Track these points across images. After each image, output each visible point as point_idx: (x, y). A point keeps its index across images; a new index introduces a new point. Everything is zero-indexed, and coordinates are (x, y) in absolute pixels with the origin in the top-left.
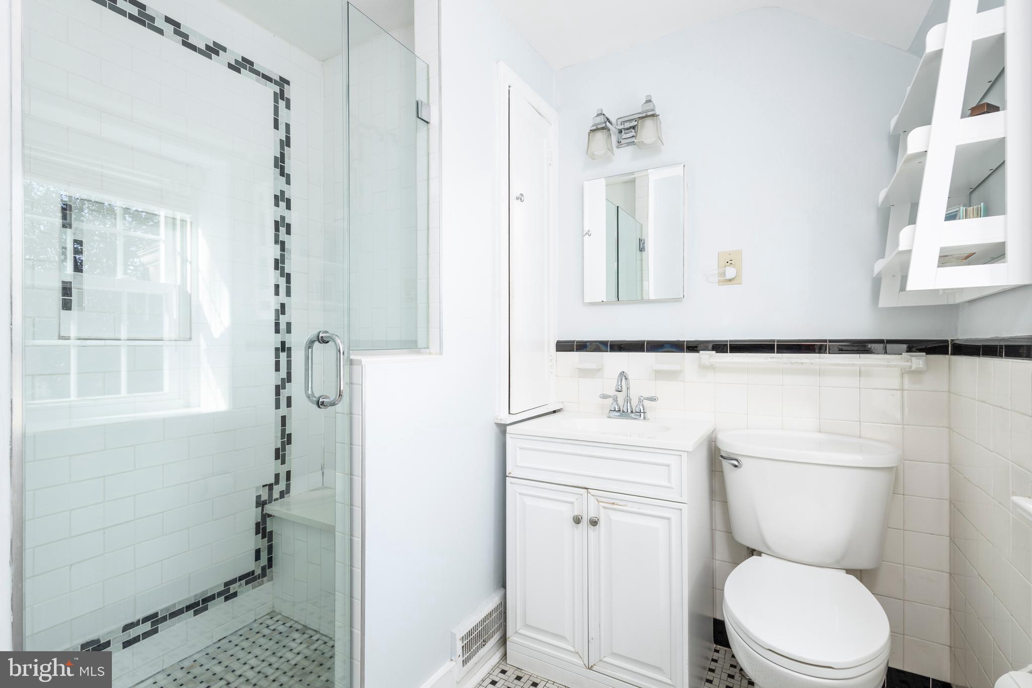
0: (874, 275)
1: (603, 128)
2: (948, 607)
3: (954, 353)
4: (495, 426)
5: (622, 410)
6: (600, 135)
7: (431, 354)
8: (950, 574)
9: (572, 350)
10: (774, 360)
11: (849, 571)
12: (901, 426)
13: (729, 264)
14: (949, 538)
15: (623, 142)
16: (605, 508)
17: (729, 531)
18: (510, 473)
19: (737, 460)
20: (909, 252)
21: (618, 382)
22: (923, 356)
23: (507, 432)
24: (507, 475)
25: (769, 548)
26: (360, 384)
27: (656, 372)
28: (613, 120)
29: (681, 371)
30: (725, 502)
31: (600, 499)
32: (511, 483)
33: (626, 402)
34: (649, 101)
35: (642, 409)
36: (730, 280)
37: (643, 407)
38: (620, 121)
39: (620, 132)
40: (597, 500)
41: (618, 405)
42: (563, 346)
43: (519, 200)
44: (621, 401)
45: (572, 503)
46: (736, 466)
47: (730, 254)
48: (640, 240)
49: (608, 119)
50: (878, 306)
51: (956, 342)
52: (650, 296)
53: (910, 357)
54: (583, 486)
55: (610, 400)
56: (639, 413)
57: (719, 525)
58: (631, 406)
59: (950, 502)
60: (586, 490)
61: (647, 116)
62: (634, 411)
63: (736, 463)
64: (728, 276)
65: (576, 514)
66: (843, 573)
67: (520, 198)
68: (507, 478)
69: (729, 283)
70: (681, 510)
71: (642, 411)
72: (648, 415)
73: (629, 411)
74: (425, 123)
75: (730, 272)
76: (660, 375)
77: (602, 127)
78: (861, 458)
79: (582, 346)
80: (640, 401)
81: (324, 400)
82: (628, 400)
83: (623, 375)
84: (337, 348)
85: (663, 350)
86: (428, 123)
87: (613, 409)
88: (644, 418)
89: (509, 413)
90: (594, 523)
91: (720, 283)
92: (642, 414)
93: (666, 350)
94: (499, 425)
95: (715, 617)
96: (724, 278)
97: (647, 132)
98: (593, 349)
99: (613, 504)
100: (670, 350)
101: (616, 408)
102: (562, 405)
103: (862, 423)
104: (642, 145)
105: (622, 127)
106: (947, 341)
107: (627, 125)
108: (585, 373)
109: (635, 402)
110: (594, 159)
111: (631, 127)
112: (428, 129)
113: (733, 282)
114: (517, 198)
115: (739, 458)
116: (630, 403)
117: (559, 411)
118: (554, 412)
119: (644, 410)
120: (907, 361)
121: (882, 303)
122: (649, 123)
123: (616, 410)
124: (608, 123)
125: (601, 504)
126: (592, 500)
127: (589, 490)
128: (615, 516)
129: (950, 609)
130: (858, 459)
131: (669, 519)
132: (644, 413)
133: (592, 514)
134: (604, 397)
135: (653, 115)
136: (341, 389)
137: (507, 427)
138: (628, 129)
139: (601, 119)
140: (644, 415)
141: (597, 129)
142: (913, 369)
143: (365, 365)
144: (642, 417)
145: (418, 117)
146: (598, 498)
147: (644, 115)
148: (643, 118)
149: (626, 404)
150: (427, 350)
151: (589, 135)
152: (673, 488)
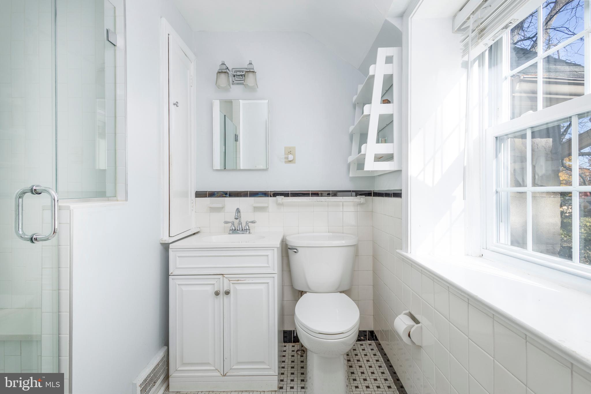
0: (348, 163)
1: (225, 72)
2: (372, 299)
3: (374, 196)
4: (160, 245)
5: (236, 229)
6: (223, 76)
7: (117, 200)
8: (373, 286)
9: (206, 197)
10: (310, 200)
11: (341, 292)
12: (357, 227)
13: (289, 153)
14: (372, 271)
15: (235, 82)
16: (233, 283)
17: (292, 286)
18: (172, 273)
19: (296, 249)
20: (365, 155)
21: (236, 214)
22: (364, 197)
23: (170, 248)
24: (170, 274)
25: (310, 289)
26: (68, 224)
27: (254, 207)
28: (230, 68)
29: (268, 207)
30: (290, 271)
31: (230, 279)
32: (172, 279)
33: (239, 225)
34: (251, 64)
35: (248, 228)
36: (290, 161)
37: (248, 227)
38: (234, 70)
39: (234, 76)
40: (229, 280)
41: (234, 226)
42: (199, 194)
43: (175, 105)
44: (236, 224)
45: (214, 284)
46: (296, 252)
47: (290, 148)
48: (236, 135)
49: (227, 68)
50: (349, 175)
51: (374, 191)
52: (241, 167)
53: (360, 198)
54: (220, 273)
55: (230, 224)
56: (246, 230)
57: (287, 282)
58: (242, 227)
59: (373, 256)
60: (222, 276)
61: (250, 71)
62: (243, 229)
63: (295, 250)
64: (289, 160)
65: (216, 290)
66: (339, 294)
67: (176, 104)
68: (170, 276)
69: (290, 162)
70: (274, 277)
71: (248, 229)
72: (251, 231)
73: (241, 230)
74: (113, 46)
75: (291, 157)
76: (257, 209)
77: (223, 71)
78: (344, 242)
79: (212, 194)
80: (247, 224)
81: (37, 237)
82: (240, 223)
83: (238, 211)
84: (52, 197)
85: (258, 196)
86: (115, 45)
87: (232, 229)
88: (249, 233)
89: (169, 236)
90: (227, 293)
91: (286, 162)
92: (248, 231)
93: (260, 196)
94: (162, 244)
95: (284, 330)
96: (288, 160)
97: (250, 80)
98: (219, 196)
99: (238, 280)
100: (262, 196)
101: (234, 228)
102: (199, 229)
103: (344, 227)
104: (246, 86)
105: (235, 74)
106: (371, 191)
107: (238, 73)
108: (213, 210)
109: (244, 224)
110: (219, 88)
111: (240, 75)
112: (115, 50)
113: (291, 162)
114: (174, 104)
115: (297, 248)
116: (241, 225)
117: (197, 233)
118: (194, 234)
119: (249, 228)
120: (360, 200)
121: (351, 175)
122: (251, 75)
123: (234, 229)
124: (227, 70)
125: (231, 282)
126: (226, 281)
127: (224, 275)
128: (238, 287)
129: (373, 300)
130: (343, 242)
131: (268, 283)
132: (249, 230)
133: (226, 289)
134: (226, 222)
135: (253, 72)
136: (56, 227)
137: (170, 245)
138: (239, 76)
139: (224, 67)
140: (249, 231)
141: (222, 72)
142: (361, 203)
143: (73, 210)
144: (248, 232)
145: (108, 40)
146: (229, 279)
147: (249, 70)
148: (248, 72)
149: (239, 226)
150: (115, 198)
151: (217, 74)
152: (270, 267)
